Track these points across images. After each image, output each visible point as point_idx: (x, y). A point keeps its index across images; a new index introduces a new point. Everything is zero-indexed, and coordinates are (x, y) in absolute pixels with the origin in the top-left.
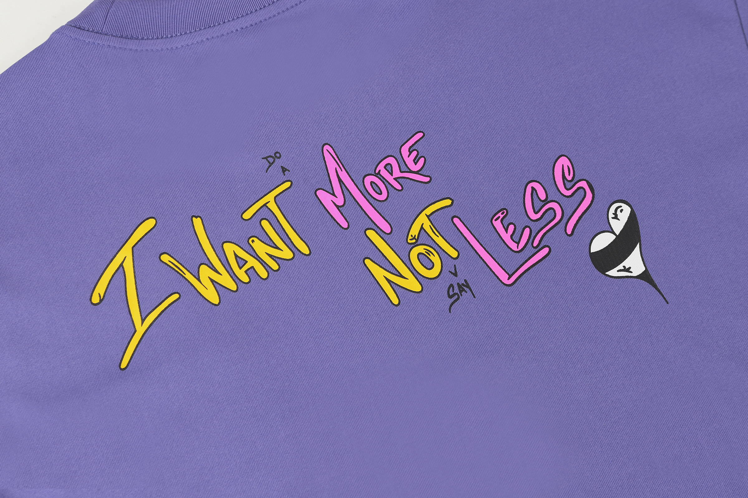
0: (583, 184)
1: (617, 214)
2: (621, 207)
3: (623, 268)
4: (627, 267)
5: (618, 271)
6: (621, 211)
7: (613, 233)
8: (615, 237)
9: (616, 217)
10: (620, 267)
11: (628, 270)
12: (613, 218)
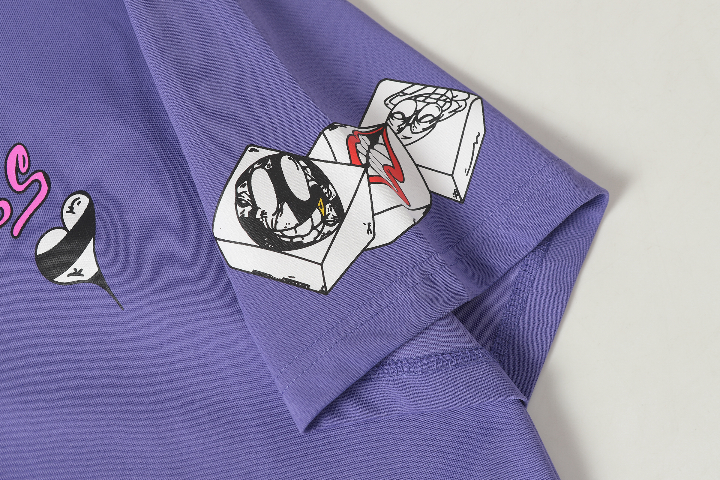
0: (39, 176)
1: (73, 207)
2: (79, 198)
3: (74, 271)
4: (78, 270)
5: (68, 275)
6: (78, 204)
7: (65, 228)
8: (66, 233)
9: (71, 210)
10: (71, 270)
11: (78, 273)
12: (67, 212)
